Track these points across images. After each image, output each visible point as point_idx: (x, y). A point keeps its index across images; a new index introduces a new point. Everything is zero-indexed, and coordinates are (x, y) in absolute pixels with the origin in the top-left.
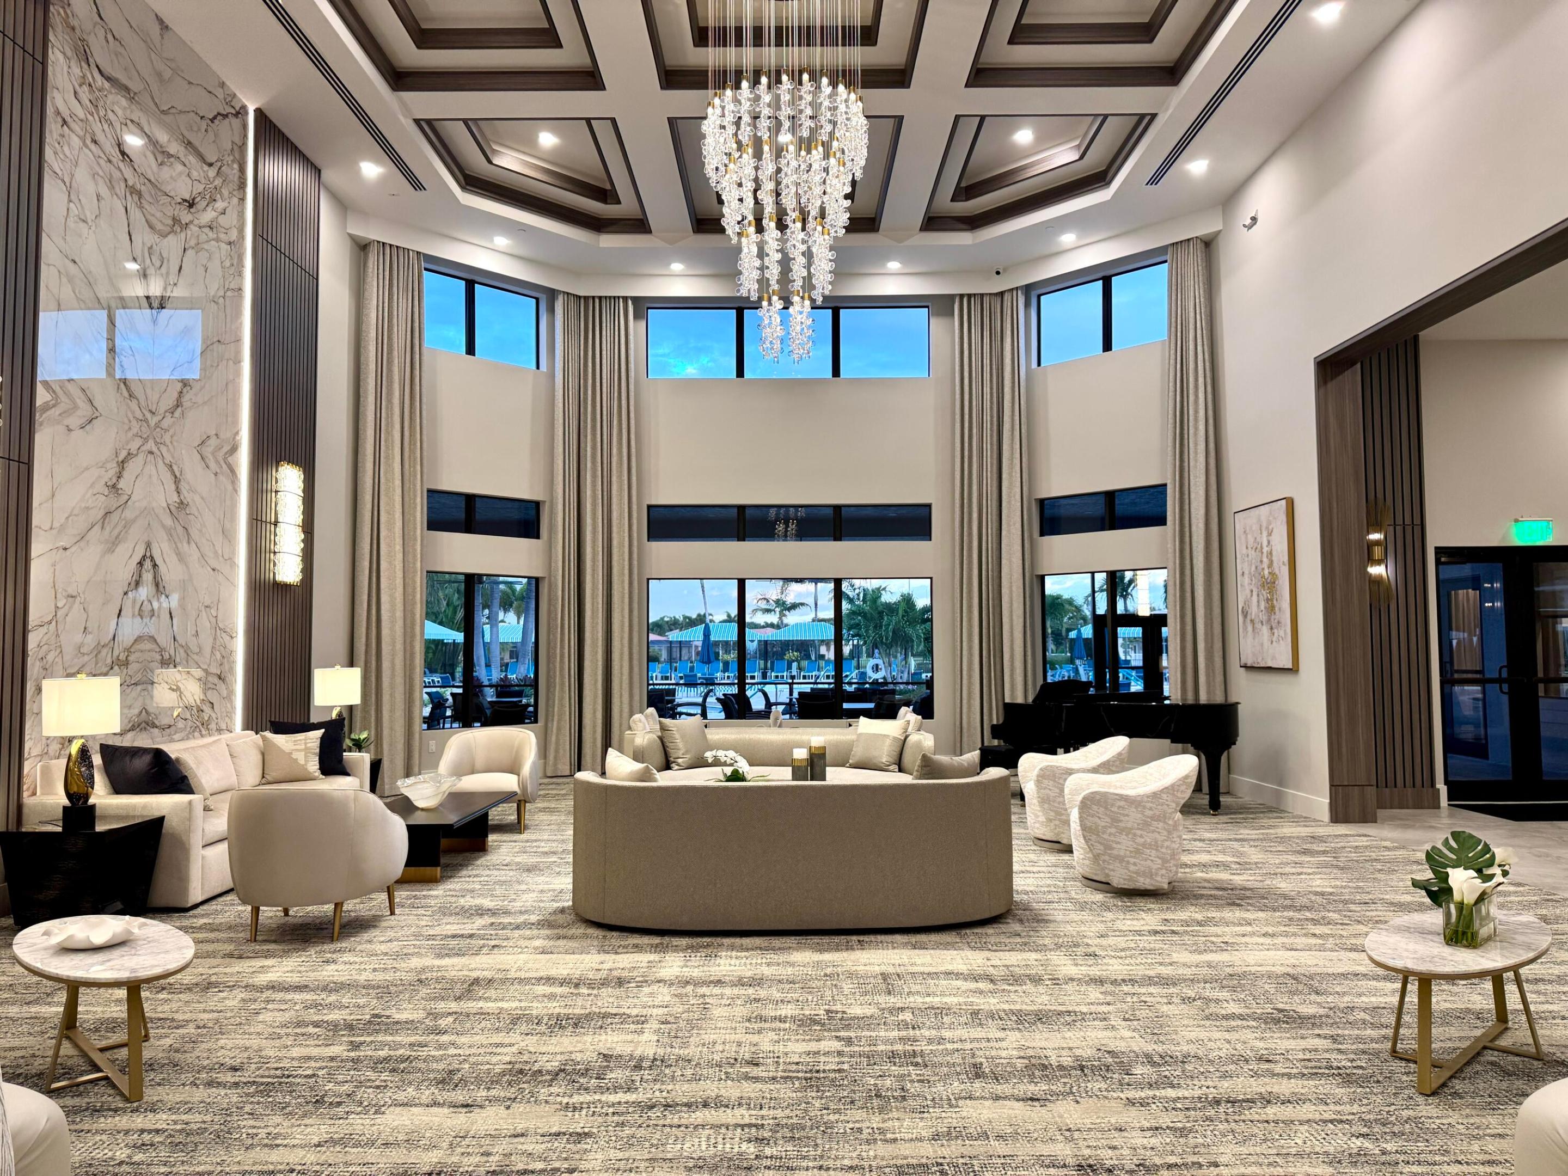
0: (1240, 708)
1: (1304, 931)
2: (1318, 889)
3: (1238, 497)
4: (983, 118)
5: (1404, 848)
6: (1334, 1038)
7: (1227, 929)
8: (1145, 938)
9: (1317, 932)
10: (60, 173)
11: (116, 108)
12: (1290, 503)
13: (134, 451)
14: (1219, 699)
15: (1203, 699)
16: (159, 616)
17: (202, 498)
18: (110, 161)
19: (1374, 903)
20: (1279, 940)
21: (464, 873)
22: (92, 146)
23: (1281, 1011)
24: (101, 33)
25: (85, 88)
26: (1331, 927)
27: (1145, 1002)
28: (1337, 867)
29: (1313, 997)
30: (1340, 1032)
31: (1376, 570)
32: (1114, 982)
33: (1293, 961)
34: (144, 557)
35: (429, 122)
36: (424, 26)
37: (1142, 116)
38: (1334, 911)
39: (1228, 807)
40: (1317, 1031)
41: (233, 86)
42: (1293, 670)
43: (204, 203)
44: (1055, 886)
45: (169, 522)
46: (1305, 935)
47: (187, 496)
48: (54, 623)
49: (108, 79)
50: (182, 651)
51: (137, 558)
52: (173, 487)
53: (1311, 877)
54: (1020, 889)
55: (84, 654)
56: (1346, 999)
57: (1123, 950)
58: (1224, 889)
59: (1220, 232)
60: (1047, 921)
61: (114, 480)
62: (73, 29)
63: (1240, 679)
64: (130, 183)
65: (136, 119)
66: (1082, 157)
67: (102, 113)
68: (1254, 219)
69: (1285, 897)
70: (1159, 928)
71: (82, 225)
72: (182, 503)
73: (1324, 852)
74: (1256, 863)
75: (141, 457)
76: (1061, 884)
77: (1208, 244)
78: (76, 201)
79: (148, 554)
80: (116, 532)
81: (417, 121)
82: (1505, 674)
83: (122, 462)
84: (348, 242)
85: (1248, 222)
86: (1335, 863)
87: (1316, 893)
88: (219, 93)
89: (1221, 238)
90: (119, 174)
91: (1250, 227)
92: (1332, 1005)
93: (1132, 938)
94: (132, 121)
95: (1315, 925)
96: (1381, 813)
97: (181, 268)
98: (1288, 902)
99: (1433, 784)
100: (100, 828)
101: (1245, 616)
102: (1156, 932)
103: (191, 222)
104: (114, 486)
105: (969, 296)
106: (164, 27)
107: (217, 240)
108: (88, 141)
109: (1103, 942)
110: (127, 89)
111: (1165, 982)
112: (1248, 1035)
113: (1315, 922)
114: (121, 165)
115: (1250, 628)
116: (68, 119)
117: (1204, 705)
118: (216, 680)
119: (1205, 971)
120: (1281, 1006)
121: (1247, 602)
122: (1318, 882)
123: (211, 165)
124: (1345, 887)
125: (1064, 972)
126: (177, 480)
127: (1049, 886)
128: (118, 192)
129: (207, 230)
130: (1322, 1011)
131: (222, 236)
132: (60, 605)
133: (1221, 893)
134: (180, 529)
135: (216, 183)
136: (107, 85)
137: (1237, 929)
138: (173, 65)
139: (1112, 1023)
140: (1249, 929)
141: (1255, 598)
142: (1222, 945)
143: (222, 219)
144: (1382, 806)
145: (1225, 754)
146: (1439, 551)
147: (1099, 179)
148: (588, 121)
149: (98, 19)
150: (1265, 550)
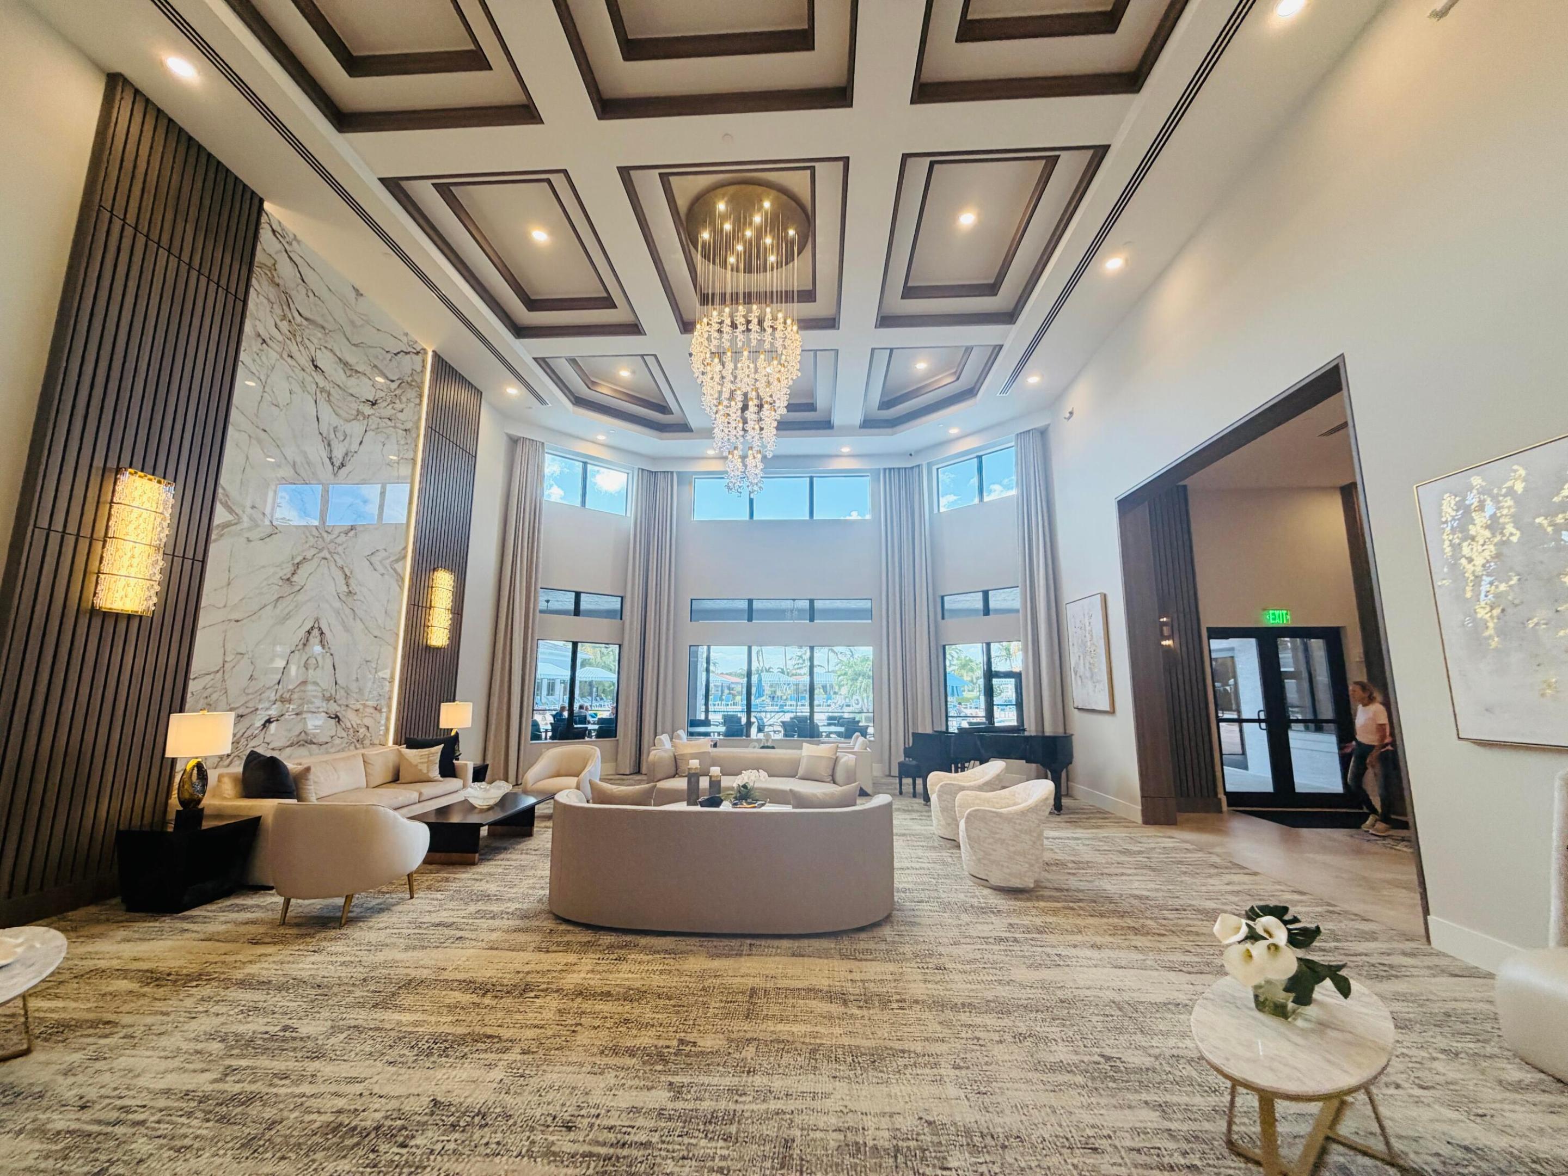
0: (1073, 737)
1: (1127, 943)
2: (1137, 892)
3: (1069, 590)
4: (892, 350)
5: (1200, 850)
6: (1163, 1109)
7: (1061, 938)
8: (991, 947)
9: (1139, 944)
10: (257, 374)
11: (312, 338)
12: (1104, 598)
13: (309, 557)
14: (1060, 732)
15: (1048, 731)
16: (323, 667)
17: (370, 590)
18: (303, 370)
19: (1185, 910)
20: (1106, 953)
21: (502, 856)
22: (289, 360)
23: (1108, 1059)
24: (304, 291)
25: (285, 323)
26: (1150, 937)
27: (978, 1039)
28: (1151, 868)
29: (1139, 1037)
30: (1168, 1098)
31: (1165, 643)
32: (954, 1007)
33: (1117, 984)
34: (312, 628)
35: (544, 359)
36: (533, 298)
37: (995, 347)
38: (1151, 918)
39: (1068, 808)
40: (1144, 1096)
41: (414, 336)
42: (1112, 712)
43: (385, 404)
44: (929, 883)
45: (337, 604)
46: (1128, 947)
47: (354, 587)
48: (221, 672)
49: (306, 319)
50: (342, 692)
51: (308, 627)
52: (344, 582)
53: (1131, 878)
54: (901, 886)
55: (248, 694)
56: (1172, 1042)
57: (969, 962)
58: (1061, 890)
59: (1049, 425)
60: (913, 924)
61: (289, 576)
62: (278, 285)
63: (1077, 718)
64: (321, 385)
65: (329, 347)
66: (958, 379)
67: (299, 339)
68: (1071, 413)
69: (1110, 899)
70: (1004, 935)
71: (273, 408)
72: (350, 592)
73: (1140, 852)
74: (1088, 862)
75: (316, 561)
76: (934, 881)
77: (1043, 433)
78: (271, 393)
79: (316, 626)
80: (286, 611)
81: (535, 359)
82: (1262, 716)
83: (298, 564)
84: (505, 438)
85: (1068, 415)
86: (1149, 864)
87: (1137, 897)
88: (405, 339)
89: (1051, 429)
90: (311, 379)
91: (1069, 418)
92: (1157, 1051)
93: (979, 947)
94: (326, 347)
95: (1136, 934)
96: (1181, 817)
97: (361, 442)
98: (1112, 907)
99: (1216, 794)
100: (206, 825)
101: (1076, 674)
102: (1001, 940)
103: (373, 414)
104: (288, 579)
105: (890, 469)
106: (359, 294)
107: (395, 427)
108: (285, 356)
109: (955, 951)
110: (323, 328)
111: (1003, 1009)
112: (1073, 1099)
113: (1136, 931)
114: (314, 373)
115: (1079, 682)
116: (268, 340)
117: (1049, 737)
118: (372, 710)
119: (1038, 994)
120: (1108, 1052)
121: (1077, 664)
122: (1136, 884)
123: (393, 381)
124: (1157, 890)
125: (911, 992)
126: (346, 577)
127: (924, 883)
128: (309, 389)
129: (387, 421)
130: (1148, 1062)
131: (399, 425)
132: (228, 659)
133: (1058, 894)
134: (348, 611)
135: (397, 392)
136: (305, 323)
137: (1069, 937)
138: (364, 318)
139: (943, 1072)
140: (1079, 938)
141: (1082, 661)
142: (1057, 958)
143: (400, 415)
144: (1181, 809)
145: (1064, 771)
146: (1209, 629)
147: (970, 393)
148: (642, 356)
149: (300, 281)
150: (1088, 628)
